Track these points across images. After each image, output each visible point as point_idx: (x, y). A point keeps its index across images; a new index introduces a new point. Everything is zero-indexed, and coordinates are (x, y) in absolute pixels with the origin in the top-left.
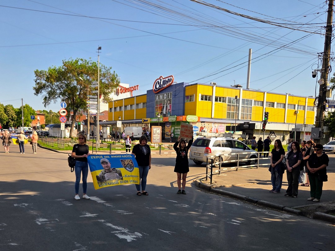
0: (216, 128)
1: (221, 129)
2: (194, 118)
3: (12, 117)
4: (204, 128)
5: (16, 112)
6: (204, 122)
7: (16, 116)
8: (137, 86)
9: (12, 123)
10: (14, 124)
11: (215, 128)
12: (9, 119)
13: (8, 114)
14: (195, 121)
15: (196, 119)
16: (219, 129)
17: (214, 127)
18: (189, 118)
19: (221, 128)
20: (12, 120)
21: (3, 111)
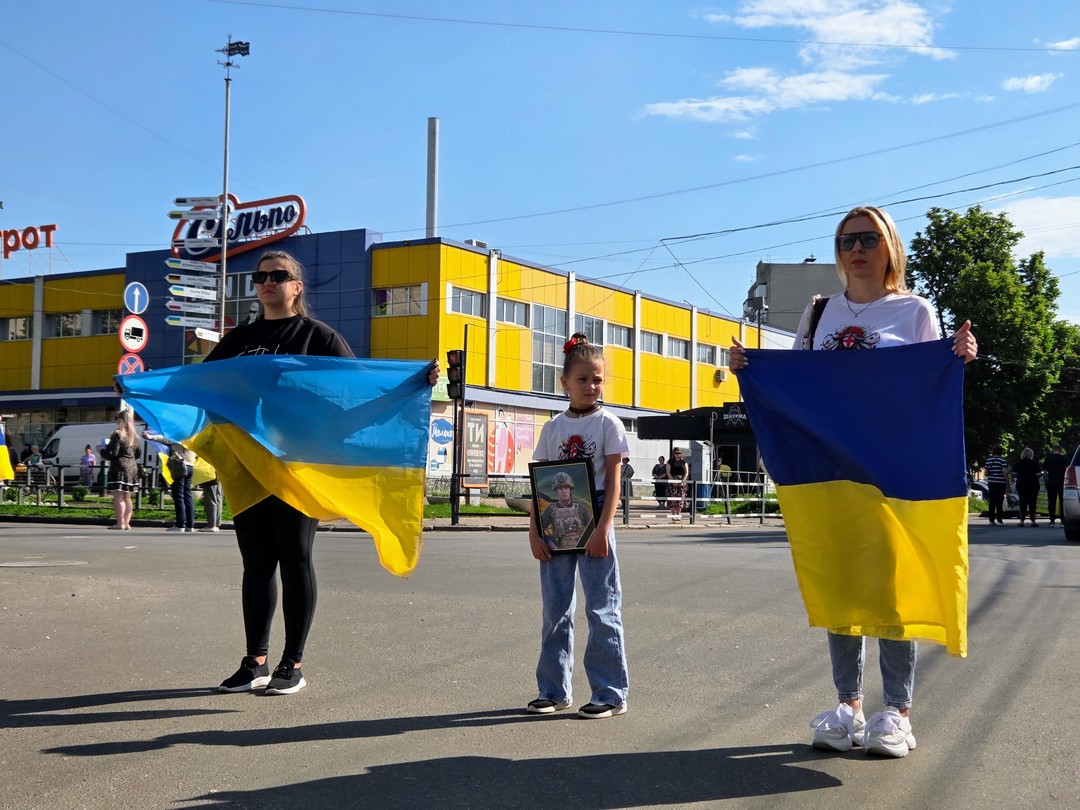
0: (507, 430)
1: (524, 433)
6: (471, 404)
8: (48, 229)
11: (503, 431)
17: (501, 426)
19: (521, 429)
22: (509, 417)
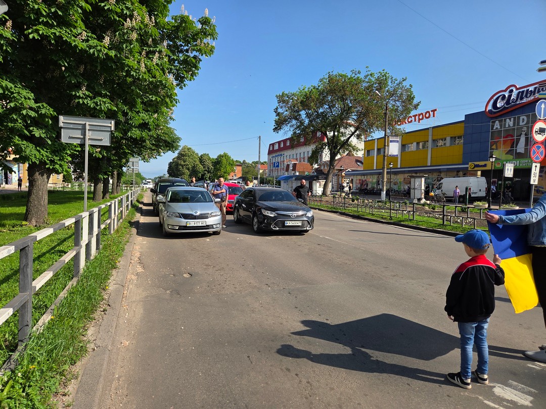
3: (208, 168)
5: (212, 162)
7: (213, 167)
8: (434, 111)
9: (208, 175)
10: (210, 176)
12: (204, 171)
13: (204, 164)
20: (209, 172)
21: (198, 161)
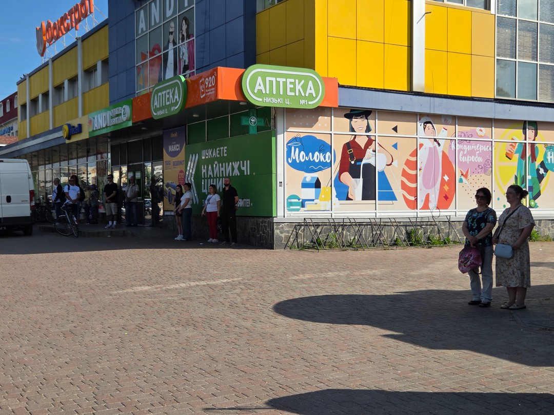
0: (440, 150)
1: (472, 153)
2: (298, 87)
4: (369, 151)
6: (366, 113)
11: (433, 151)
14: (303, 104)
15: (311, 90)
16: (461, 158)
17: (428, 144)
18: (260, 80)
19: (467, 148)
22: (443, 132)
